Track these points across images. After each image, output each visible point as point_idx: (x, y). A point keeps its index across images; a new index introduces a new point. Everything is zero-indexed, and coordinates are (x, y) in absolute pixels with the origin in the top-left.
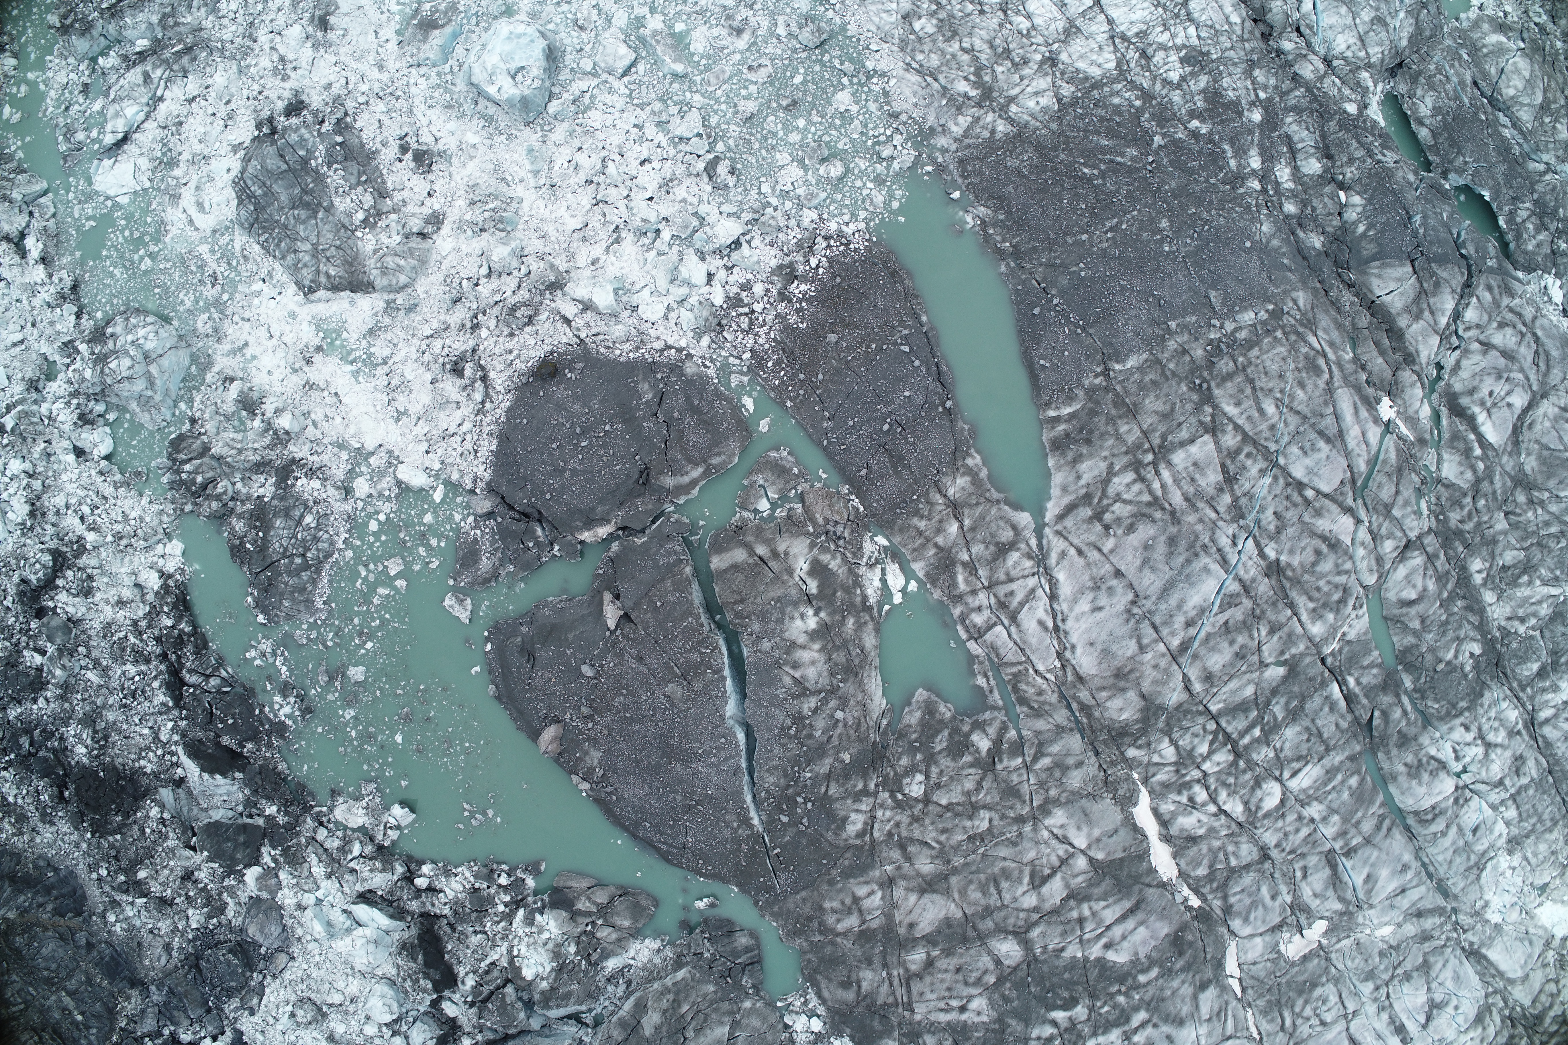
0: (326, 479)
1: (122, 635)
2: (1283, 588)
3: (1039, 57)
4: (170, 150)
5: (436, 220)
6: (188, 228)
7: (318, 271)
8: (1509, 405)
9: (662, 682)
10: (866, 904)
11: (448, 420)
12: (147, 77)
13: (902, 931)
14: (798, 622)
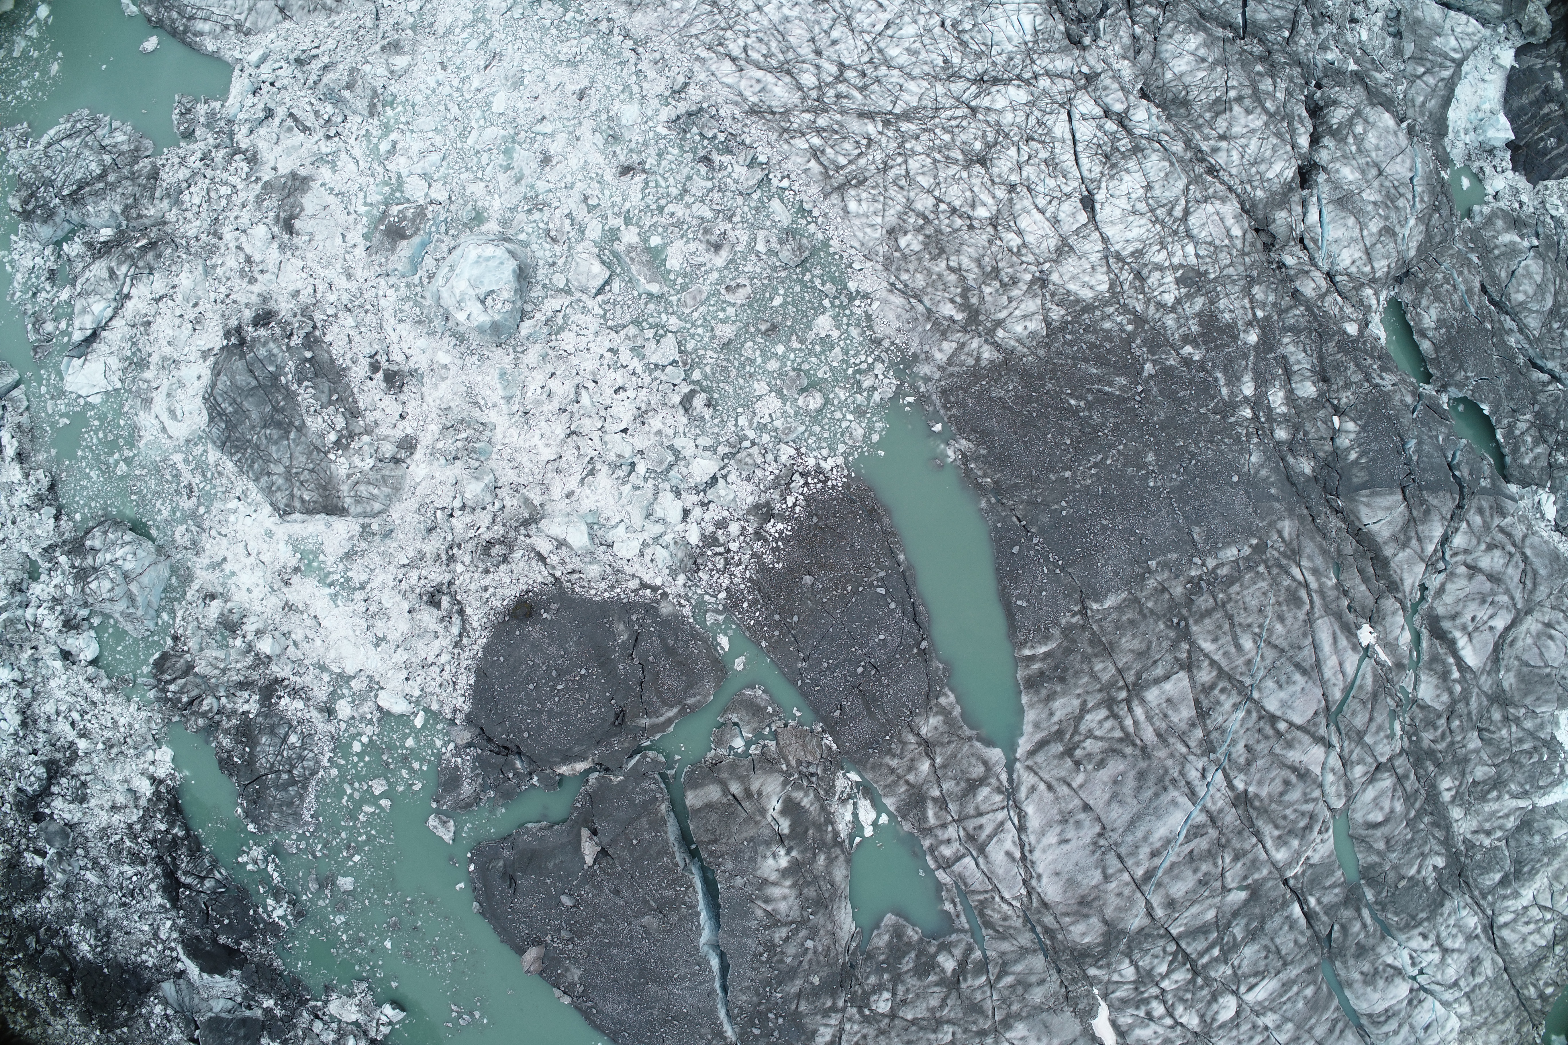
0: (309, 699)
1: (118, 837)
2: (1250, 818)
3: (1028, 277)
4: (139, 350)
5: (408, 445)
6: (161, 435)
7: (292, 496)
8: (1491, 628)
9: (639, 915)
11: (427, 649)
12: (112, 273)
14: (770, 861)
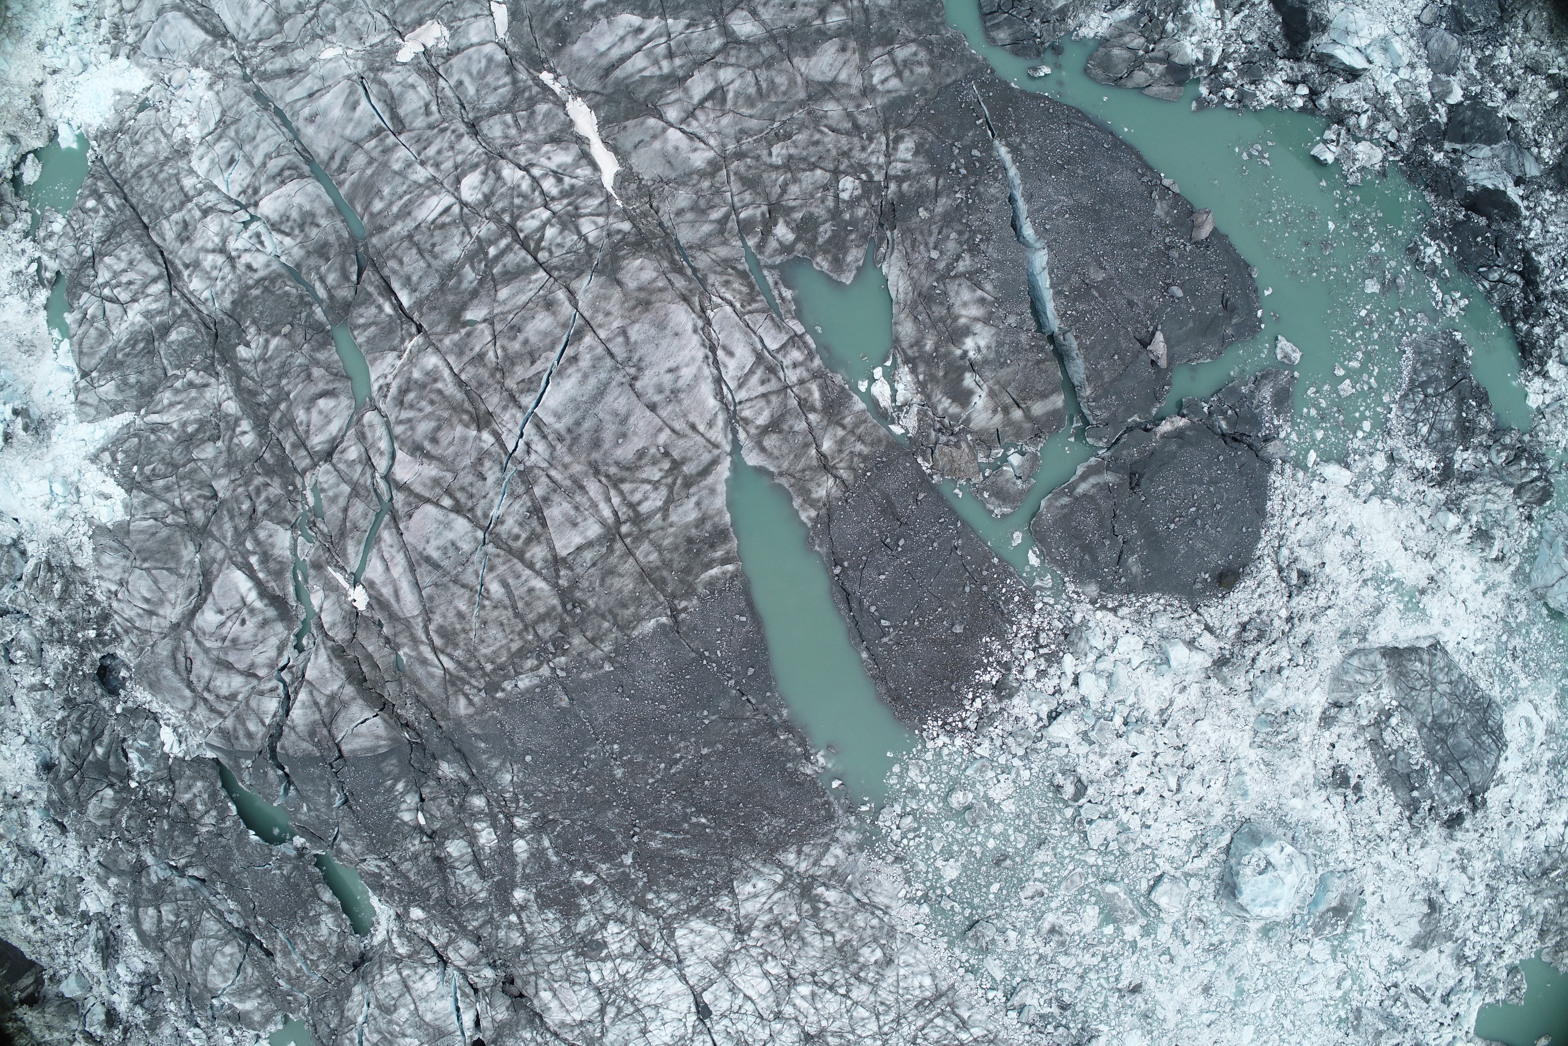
0: (1411, 469)
2: (472, 401)
3: (754, 934)
5: (1327, 721)
6: (1538, 703)
9: (1108, 281)
10: (889, 71)
11: (1307, 529)
13: (852, 44)
14: (982, 343)
